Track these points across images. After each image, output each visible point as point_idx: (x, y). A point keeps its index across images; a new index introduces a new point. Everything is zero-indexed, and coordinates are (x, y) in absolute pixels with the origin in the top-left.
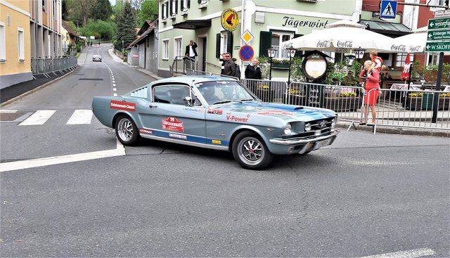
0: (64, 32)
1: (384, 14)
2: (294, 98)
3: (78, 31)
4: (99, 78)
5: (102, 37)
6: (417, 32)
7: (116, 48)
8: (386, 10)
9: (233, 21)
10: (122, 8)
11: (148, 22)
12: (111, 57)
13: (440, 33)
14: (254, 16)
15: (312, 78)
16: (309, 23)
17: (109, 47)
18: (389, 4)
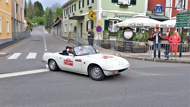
0: (25, 22)
1: (157, 11)
2: (120, 47)
3: (30, 21)
4: (39, 40)
5: (40, 24)
6: (171, 19)
7: (46, 28)
8: (158, 10)
9: (93, 16)
10: (48, 12)
11: (59, 17)
12: (44, 31)
13: (182, 19)
14: (102, 14)
15: (127, 39)
16: (125, 16)
17: (43, 27)
18: (159, 7)
